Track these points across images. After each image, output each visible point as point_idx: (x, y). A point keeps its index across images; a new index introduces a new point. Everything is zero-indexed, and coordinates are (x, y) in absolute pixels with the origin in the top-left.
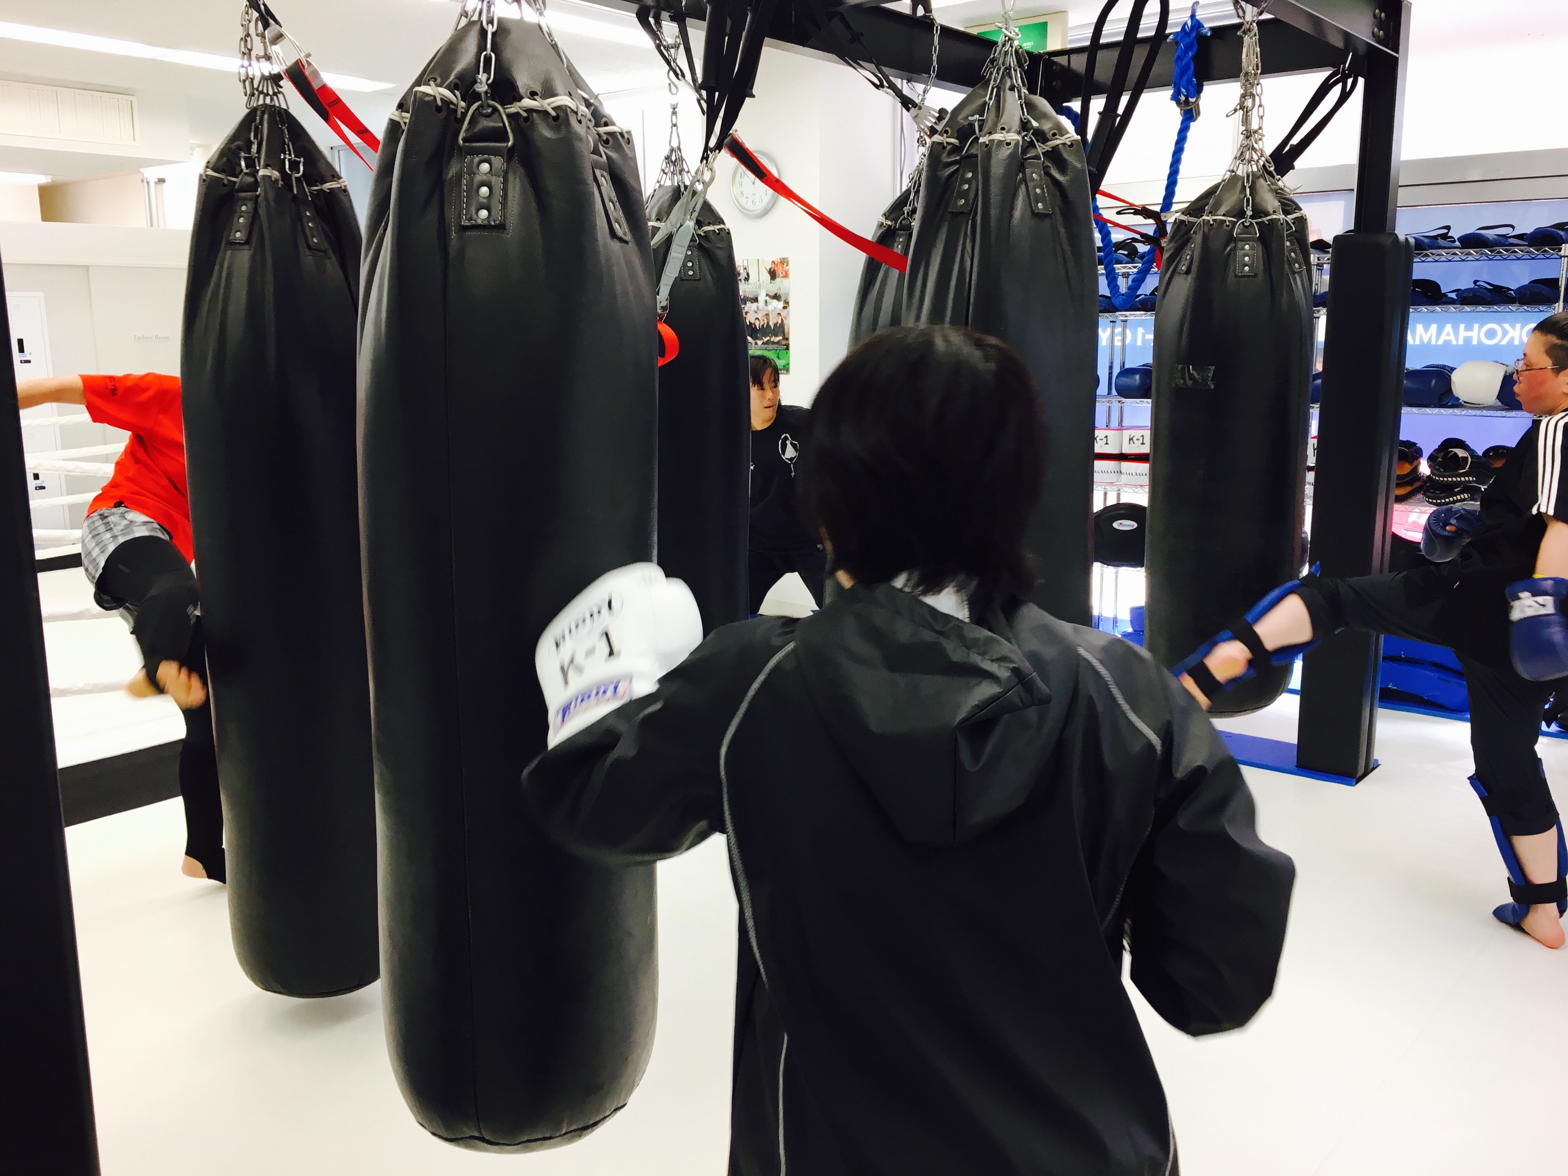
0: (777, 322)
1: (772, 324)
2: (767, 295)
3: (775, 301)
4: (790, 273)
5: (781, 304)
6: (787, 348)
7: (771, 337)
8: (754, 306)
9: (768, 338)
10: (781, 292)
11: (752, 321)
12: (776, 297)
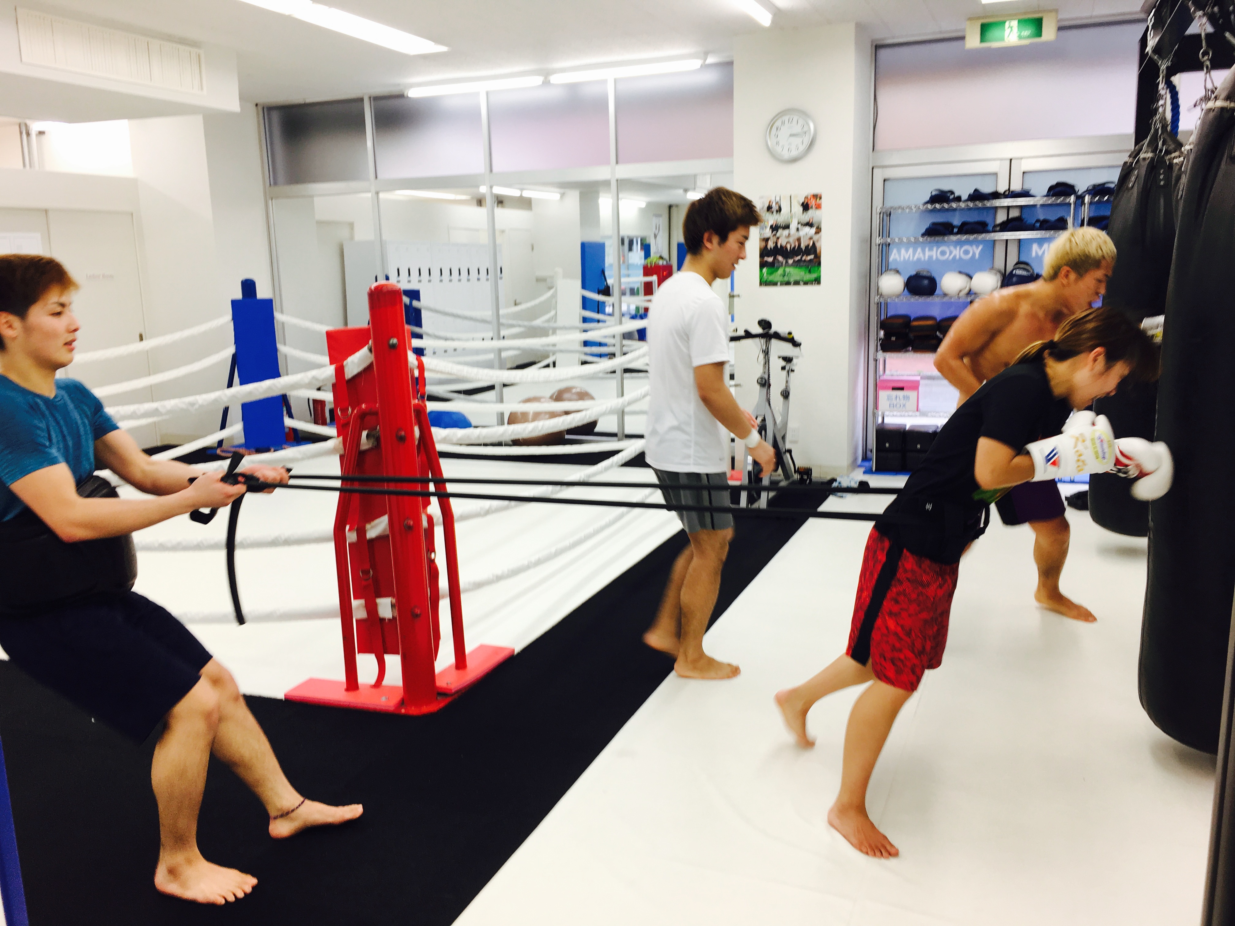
0: (808, 245)
1: (803, 246)
2: (798, 223)
3: (807, 229)
4: (823, 206)
5: (813, 230)
6: (819, 264)
7: (803, 256)
8: (786, 232)
9: (799, 257)
10: (815, 221)
11: (784, 244)
12: (810, 224)
